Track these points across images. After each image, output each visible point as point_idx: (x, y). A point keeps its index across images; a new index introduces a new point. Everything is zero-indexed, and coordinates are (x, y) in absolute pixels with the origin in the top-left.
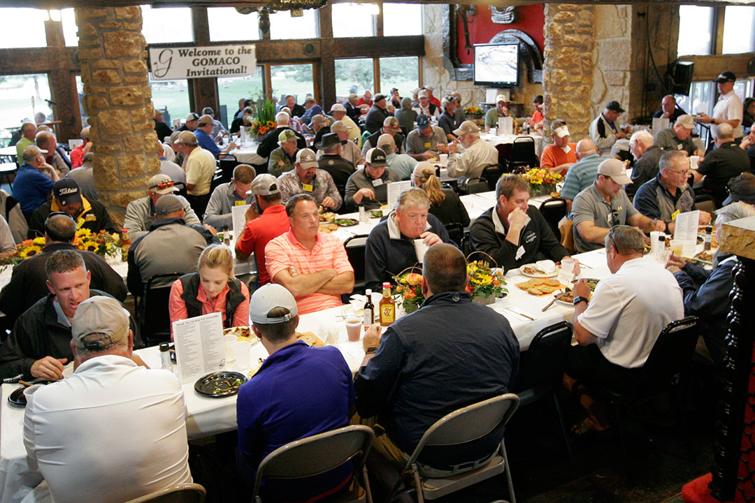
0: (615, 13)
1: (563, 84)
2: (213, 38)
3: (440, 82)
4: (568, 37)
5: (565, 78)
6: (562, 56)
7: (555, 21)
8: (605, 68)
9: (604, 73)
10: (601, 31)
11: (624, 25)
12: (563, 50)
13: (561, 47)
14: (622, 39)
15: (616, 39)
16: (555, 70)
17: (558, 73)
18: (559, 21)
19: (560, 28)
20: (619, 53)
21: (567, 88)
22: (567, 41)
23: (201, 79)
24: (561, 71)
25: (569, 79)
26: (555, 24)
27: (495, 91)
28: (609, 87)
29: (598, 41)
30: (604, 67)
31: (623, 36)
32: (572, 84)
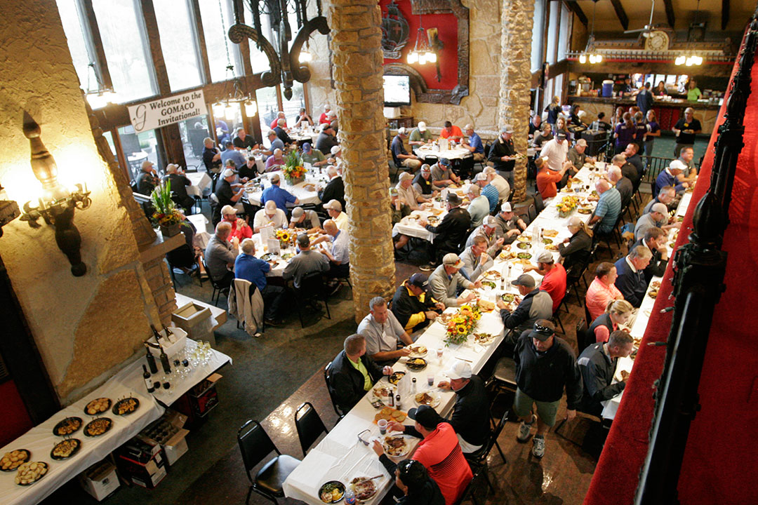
0: (489, 60)
1: (518, 127)
2: (173, 89)
3: (327, 98)
4: (522, 99)
5: (519, 124)
6: (518, 111)
7: (514, 89)
8: (482, 94)
9: (481, 98)
10: (478, 70)
11: (496, 67)
12: (519, 107)
13: (517, 106)
14: (495, 76)
15: (490, 76)
16: (513, 119)
17: (515, 121)
18: (516, 90)
19: (517, 93)
20: (492, 86)
21: (520, 130)
22: (521, 102)
23: (170, 126)
24: (517, 120)
25: (521, 124)
26: (514, 91)
27: (392, 109)
28: (485, 107)
29: (476, 76)
30: (480, 94)
31: (495, 74)
32: (523, 127)
